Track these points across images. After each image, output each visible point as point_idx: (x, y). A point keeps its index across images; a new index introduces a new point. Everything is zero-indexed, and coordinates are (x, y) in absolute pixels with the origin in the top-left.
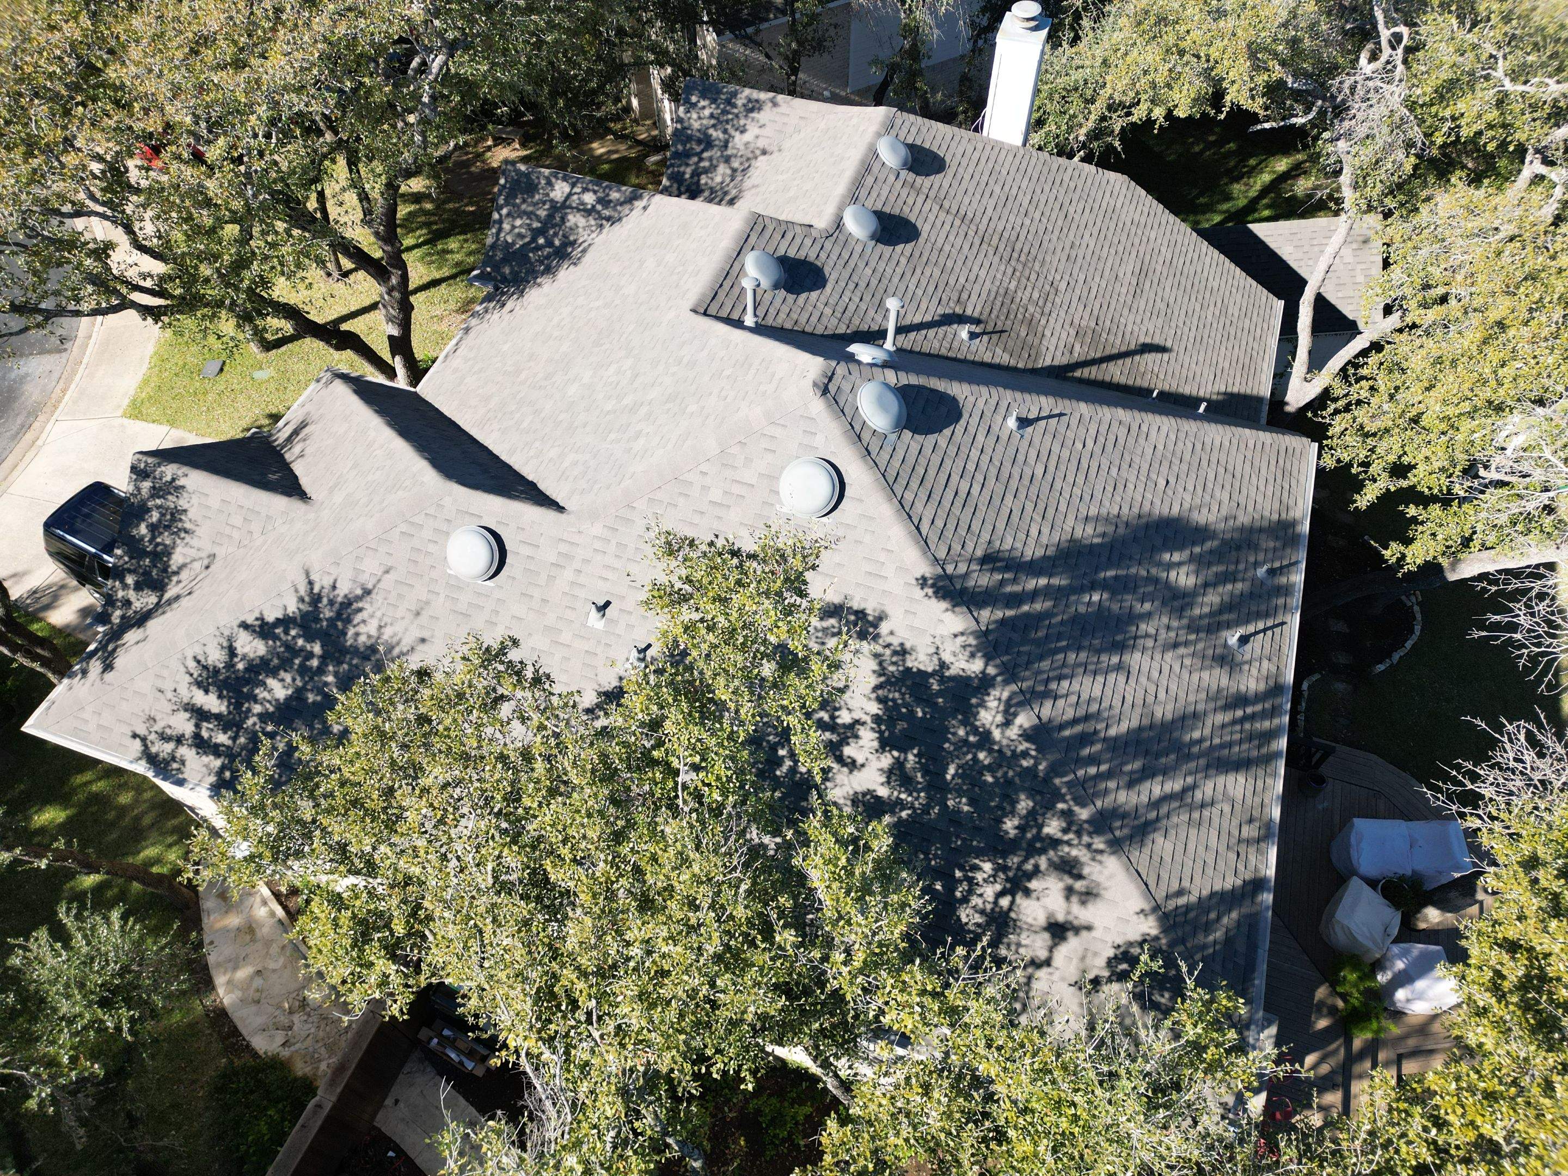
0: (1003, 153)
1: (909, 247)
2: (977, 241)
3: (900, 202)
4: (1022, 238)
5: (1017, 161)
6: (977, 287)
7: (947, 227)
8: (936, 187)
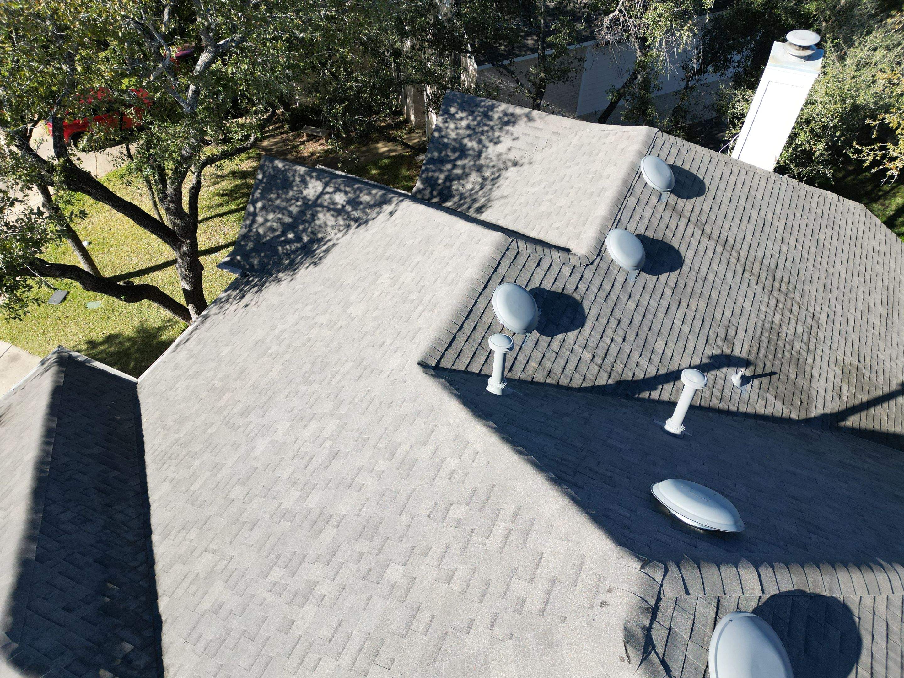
0: (757, 178)
1: (674, 275)
2: (740, 270)
3: (663, 226)
4: (781, 266)
5: (770, 187)
6: (743, 321)
7: (710, 253)
8: (697, 210)
